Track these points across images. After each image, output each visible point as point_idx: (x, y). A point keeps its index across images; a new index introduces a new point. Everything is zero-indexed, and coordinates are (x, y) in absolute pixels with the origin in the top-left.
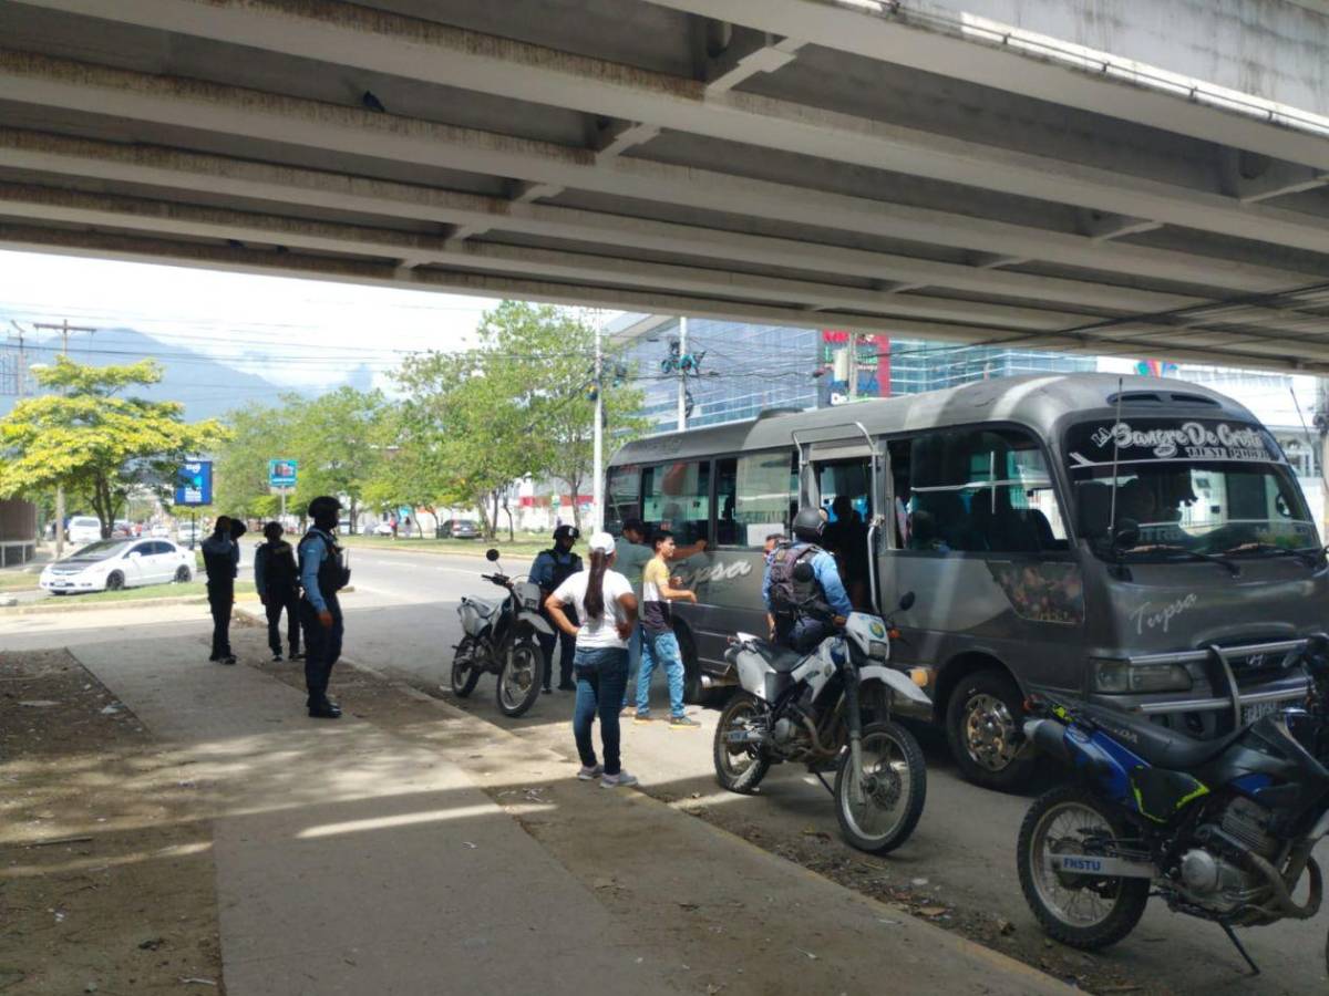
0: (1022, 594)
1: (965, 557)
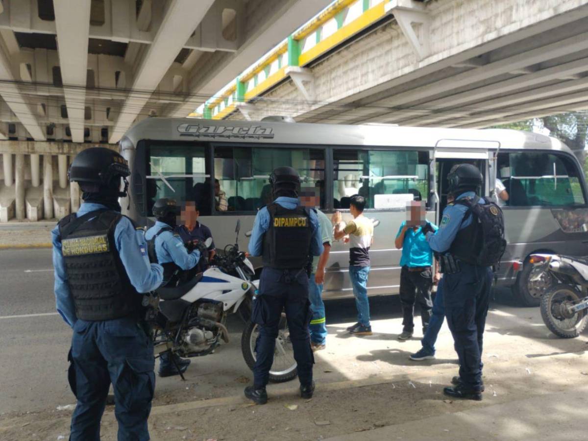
0: (567, 222)
1: (543, 208)
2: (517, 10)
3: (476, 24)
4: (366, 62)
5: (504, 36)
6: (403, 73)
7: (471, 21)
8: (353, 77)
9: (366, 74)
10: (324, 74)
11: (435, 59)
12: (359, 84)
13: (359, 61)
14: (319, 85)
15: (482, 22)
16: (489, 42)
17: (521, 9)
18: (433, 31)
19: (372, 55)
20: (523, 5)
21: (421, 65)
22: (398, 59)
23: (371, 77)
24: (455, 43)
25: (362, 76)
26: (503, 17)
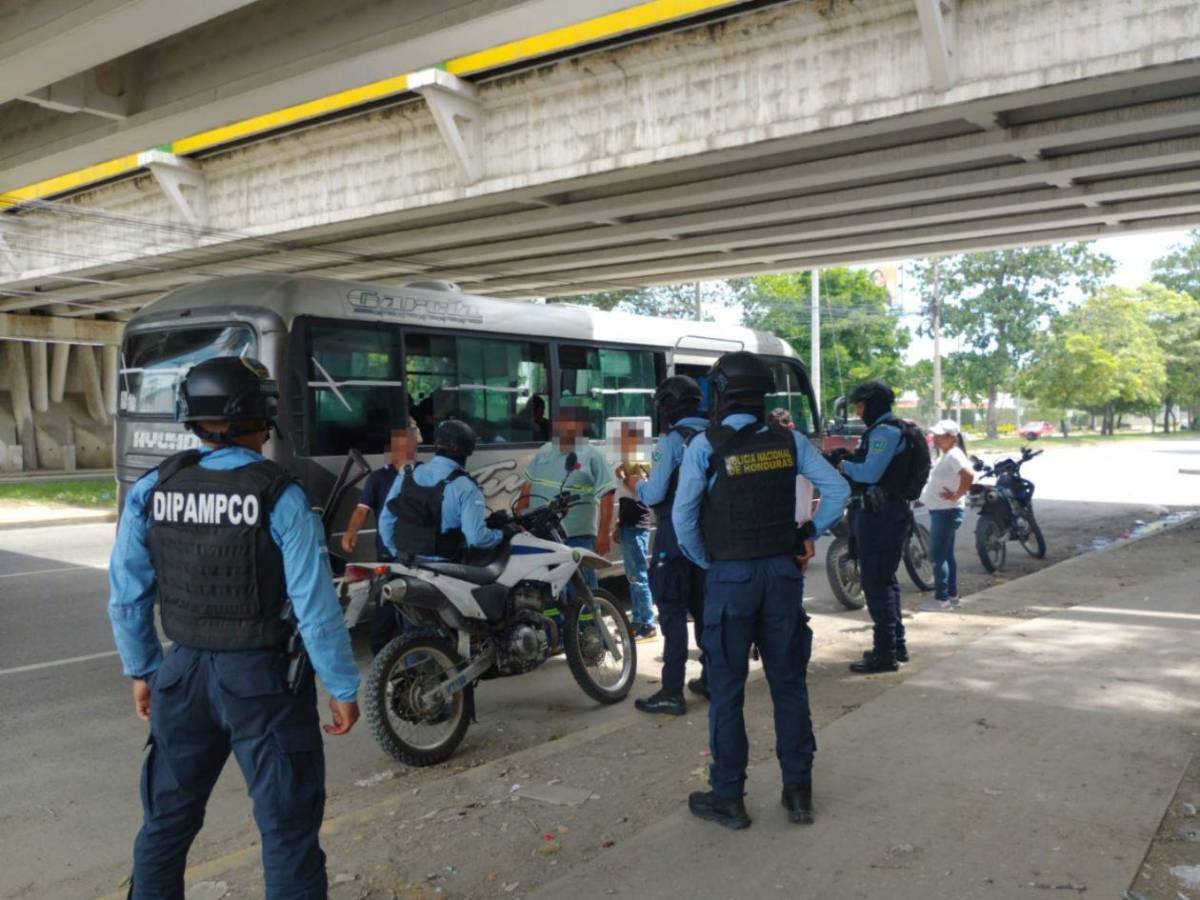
2: (643, 130)
3: (572, 140)
4: (341, 169)
5: (625, 169)
6: (432, 202)
7: (561, 133)
8: (307, 192)
9: (343, 190)
10: (229, 176)
11: (498, 186)
12: (325, 208)
13: (322, 164)
14: (217, 197)
15: (583, 138)
16: (600, 174)
17: (650, 130)
18: (489, 137)
19: (355, 157)
20: (653, 125)
21: (469, 193)
22: (415, 175)
23: (352, 198)
24: (534, 165)
25: (331, 193)
26: (620, 135)
